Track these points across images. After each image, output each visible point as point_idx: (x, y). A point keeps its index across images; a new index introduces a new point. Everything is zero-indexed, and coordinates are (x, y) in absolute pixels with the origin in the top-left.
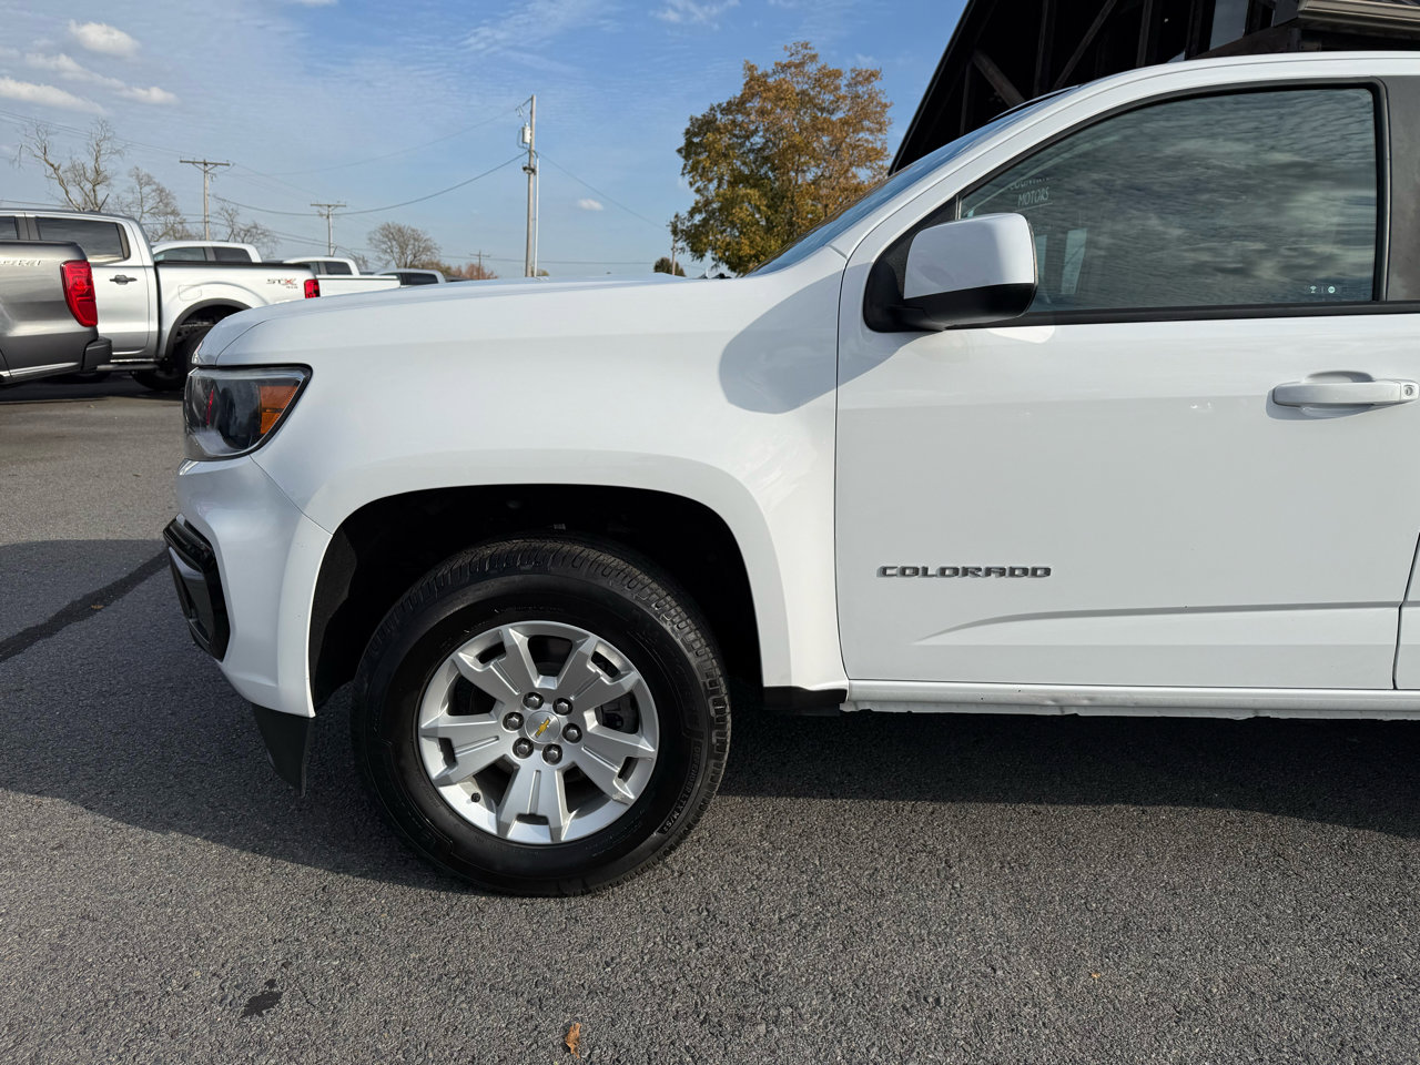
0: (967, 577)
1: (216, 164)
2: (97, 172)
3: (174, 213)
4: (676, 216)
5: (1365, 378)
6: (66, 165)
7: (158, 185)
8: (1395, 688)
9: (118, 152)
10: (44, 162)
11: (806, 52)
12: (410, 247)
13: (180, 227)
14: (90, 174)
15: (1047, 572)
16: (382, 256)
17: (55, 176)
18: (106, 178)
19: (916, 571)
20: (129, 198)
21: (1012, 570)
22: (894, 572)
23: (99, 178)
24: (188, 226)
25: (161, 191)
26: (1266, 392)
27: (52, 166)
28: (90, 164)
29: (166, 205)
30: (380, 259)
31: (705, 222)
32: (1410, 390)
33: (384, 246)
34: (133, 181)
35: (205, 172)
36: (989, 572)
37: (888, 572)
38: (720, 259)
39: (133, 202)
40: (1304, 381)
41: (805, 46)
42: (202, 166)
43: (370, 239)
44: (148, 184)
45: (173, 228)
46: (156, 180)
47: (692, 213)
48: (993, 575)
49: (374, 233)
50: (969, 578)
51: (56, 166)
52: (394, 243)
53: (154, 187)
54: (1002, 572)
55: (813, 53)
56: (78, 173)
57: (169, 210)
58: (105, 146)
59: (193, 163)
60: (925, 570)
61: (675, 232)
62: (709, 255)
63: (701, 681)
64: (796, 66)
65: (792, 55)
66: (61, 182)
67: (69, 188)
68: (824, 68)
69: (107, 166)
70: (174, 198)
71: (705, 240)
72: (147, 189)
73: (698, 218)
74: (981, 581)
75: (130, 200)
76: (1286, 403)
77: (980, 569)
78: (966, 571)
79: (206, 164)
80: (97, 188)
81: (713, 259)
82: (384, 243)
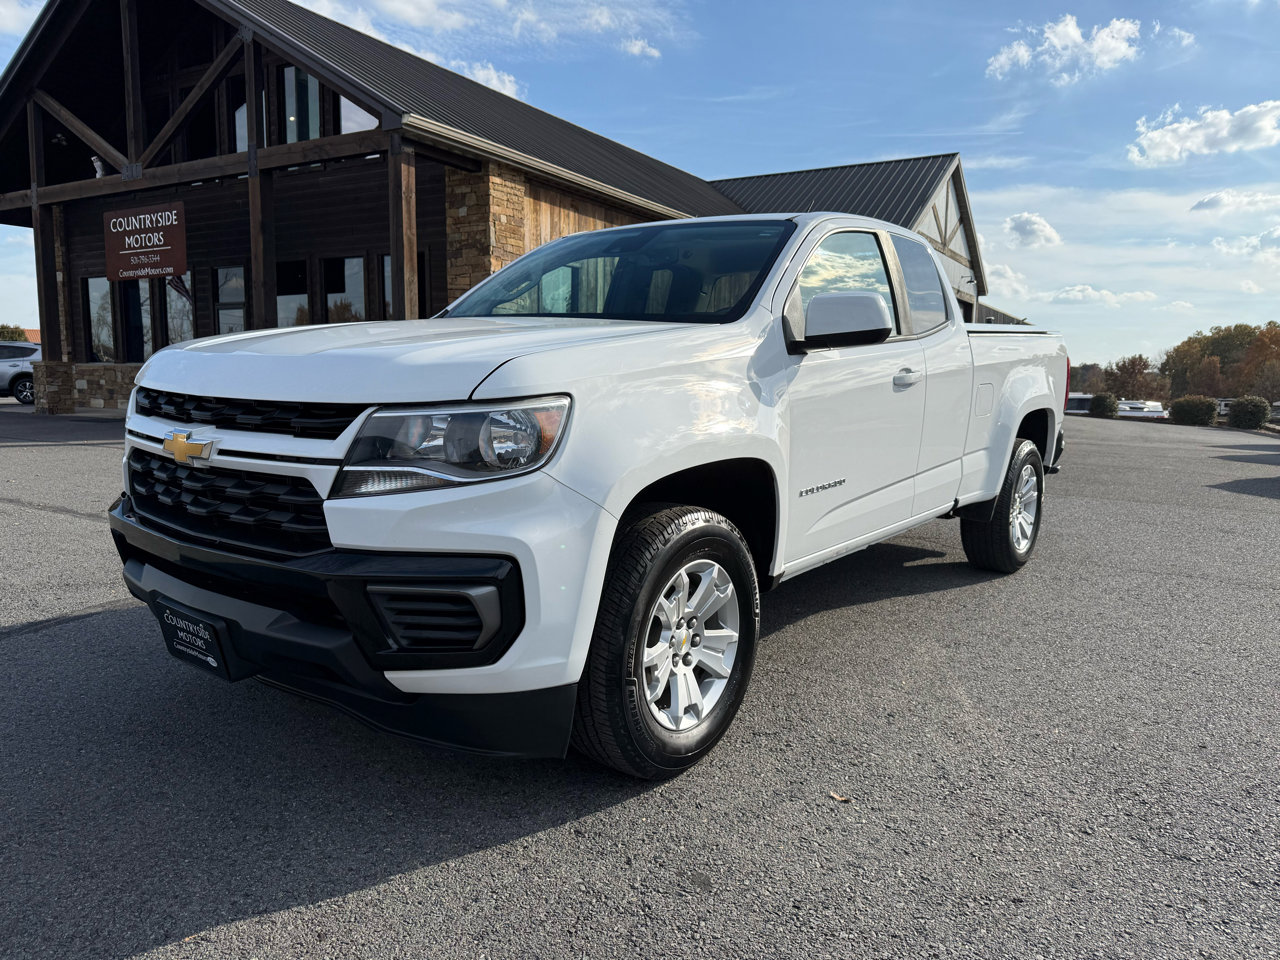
5: (910, 371)
26: (892, 380)
76: (896, 384)
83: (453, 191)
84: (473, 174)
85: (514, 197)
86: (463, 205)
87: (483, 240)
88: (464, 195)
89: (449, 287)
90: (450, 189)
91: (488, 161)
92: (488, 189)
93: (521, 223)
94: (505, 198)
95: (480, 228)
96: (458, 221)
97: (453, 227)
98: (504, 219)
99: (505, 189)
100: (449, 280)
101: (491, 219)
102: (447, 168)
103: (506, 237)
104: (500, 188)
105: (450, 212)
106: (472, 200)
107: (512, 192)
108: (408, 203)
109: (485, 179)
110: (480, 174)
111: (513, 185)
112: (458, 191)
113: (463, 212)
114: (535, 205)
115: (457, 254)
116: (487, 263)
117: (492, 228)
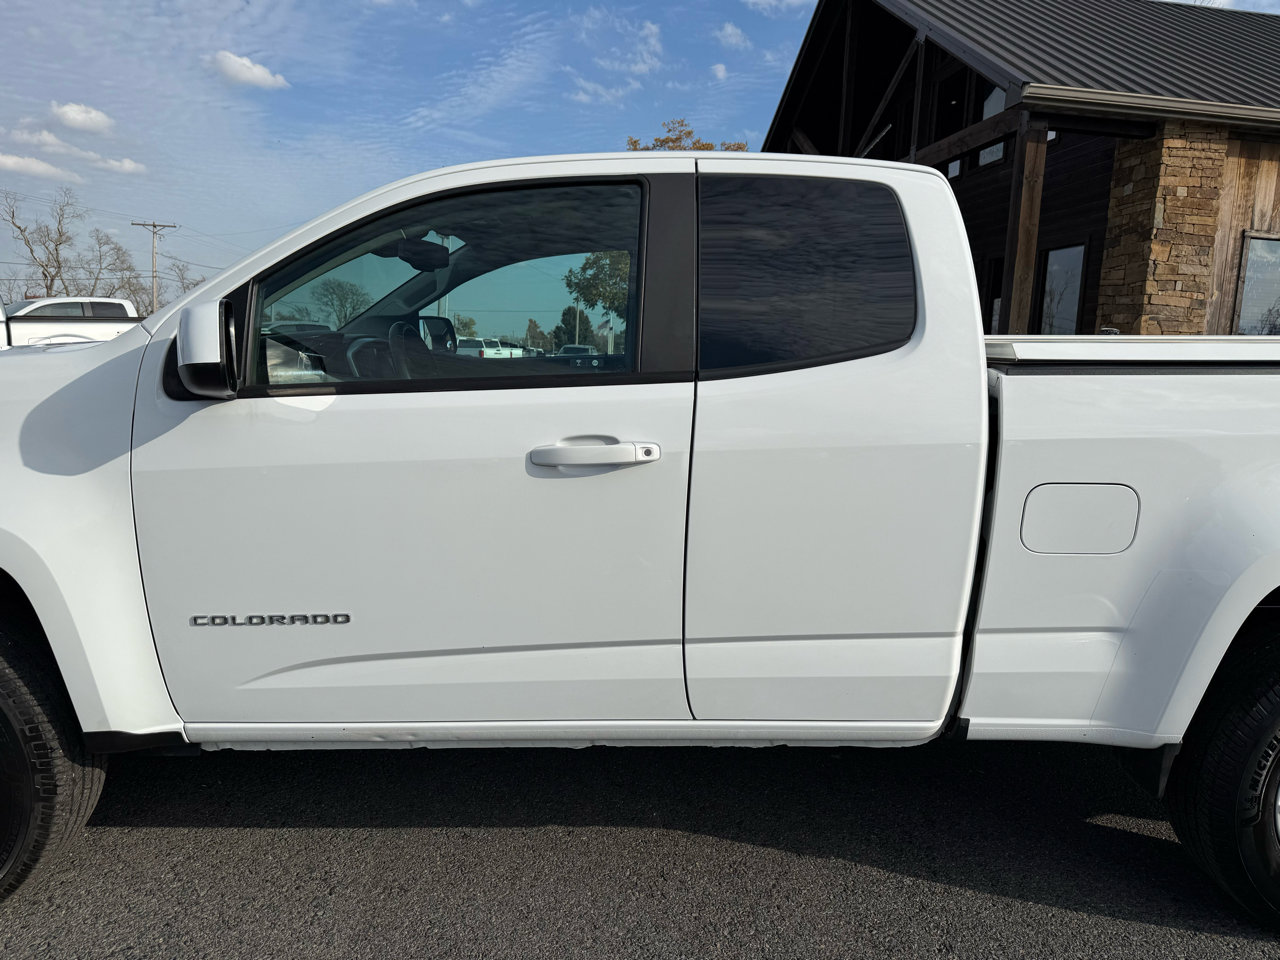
0: (274, 625)
1: (164, 226)
2: (61, 234)
3: (130, 269)
4: (570, 271)
5: (613, 441)
6: (32, 227)
7: (116, 243)
8: (694, 719)
9: (79, 216)
10: (12, 225)
11: (682, 128)
12: (349, 300)
13: (135, 281)
14: (54, 235)
15: (347, 619)
16: (323, 307)
17: (21, 236)
18: (69, 238)
19: (225, 621)
20: (89, 256)
21: (315, 617)
22: (205, 621)
23: (62, 238)
24: (141, 280)
25: (118, 249)
26: (523, 456)
27: (19, 228)
28: (53, 226)
29: (122, 262)
31: (595, 276)
32: (648, 452)
33: (325, 300)
34: (93, 242)
35: (154, 233)
36: (293, 619)
37: (199, 621)
38: (610, 308)
39: (93, 260)
40: (559, 445)
41: (681, 123)
42: (151, 228)
43: (313, 293)
44: (106, 243)
45: (129, 282)
46: (114, 240)
47: (584, 269)
48: (298, 623)
50: (275, 626)
51: (22, 228)
52: (335, 296)
53: (113, 246)
54: (305, 619)
55: (689, 129)
56: (43, 233)
57: (125, 266)
58: (68, 210)
59: (143, 225)
60: (234, 619)
61: (569, 285)
62: (600, 305)
63: (17, 727)
64: (673, 141)
65: (670, 130)
66: (27, 243)
67: (34, 248)
68: (698, 141)
69: (70, 227)
70: (130, 256)
71: (594, 292)
72: (105, 248)
73: (590, 272)
74: (287, 628)
75: (90, 258)
76: (542, 464)
77: (284, 618)
78: (272, 620)
79: (155, 226)
80: (61, 247)
81: (604, 307)
82: (325, 296)
83: (1120, 165)
84: (1145, 141)
85: (1205, 161)
86: (1130, 181)
87: (1145, 222)
88: (1132, 169)
89: (1102, 282)
90: (1118, 164)
91: (1164, 121)
92: (1161, 156)
93: (1215, 193)
94: (1189, 164)
95: (1145, 207)
96: (1121, 202)
97: (1116, 210)
98: (1182, 192)
99: (1190, 153)
100: (1102, 275)
101: (1159, 194)
102: (1118, 139)
103: (1183, 215)
104: (1181, 153)
105: (1115, 192)
106: (1138, 175)
107: (1203, 154)
108: (1032, 189)
109: (1158, 144)
110: (1154, 139)
111: (1206, 146)
112: (1126, 165)
113: (1128, 189)
114: (1248, 165)
115: (1116, 241)
116: (1146, 250)
117: (1160, 206)
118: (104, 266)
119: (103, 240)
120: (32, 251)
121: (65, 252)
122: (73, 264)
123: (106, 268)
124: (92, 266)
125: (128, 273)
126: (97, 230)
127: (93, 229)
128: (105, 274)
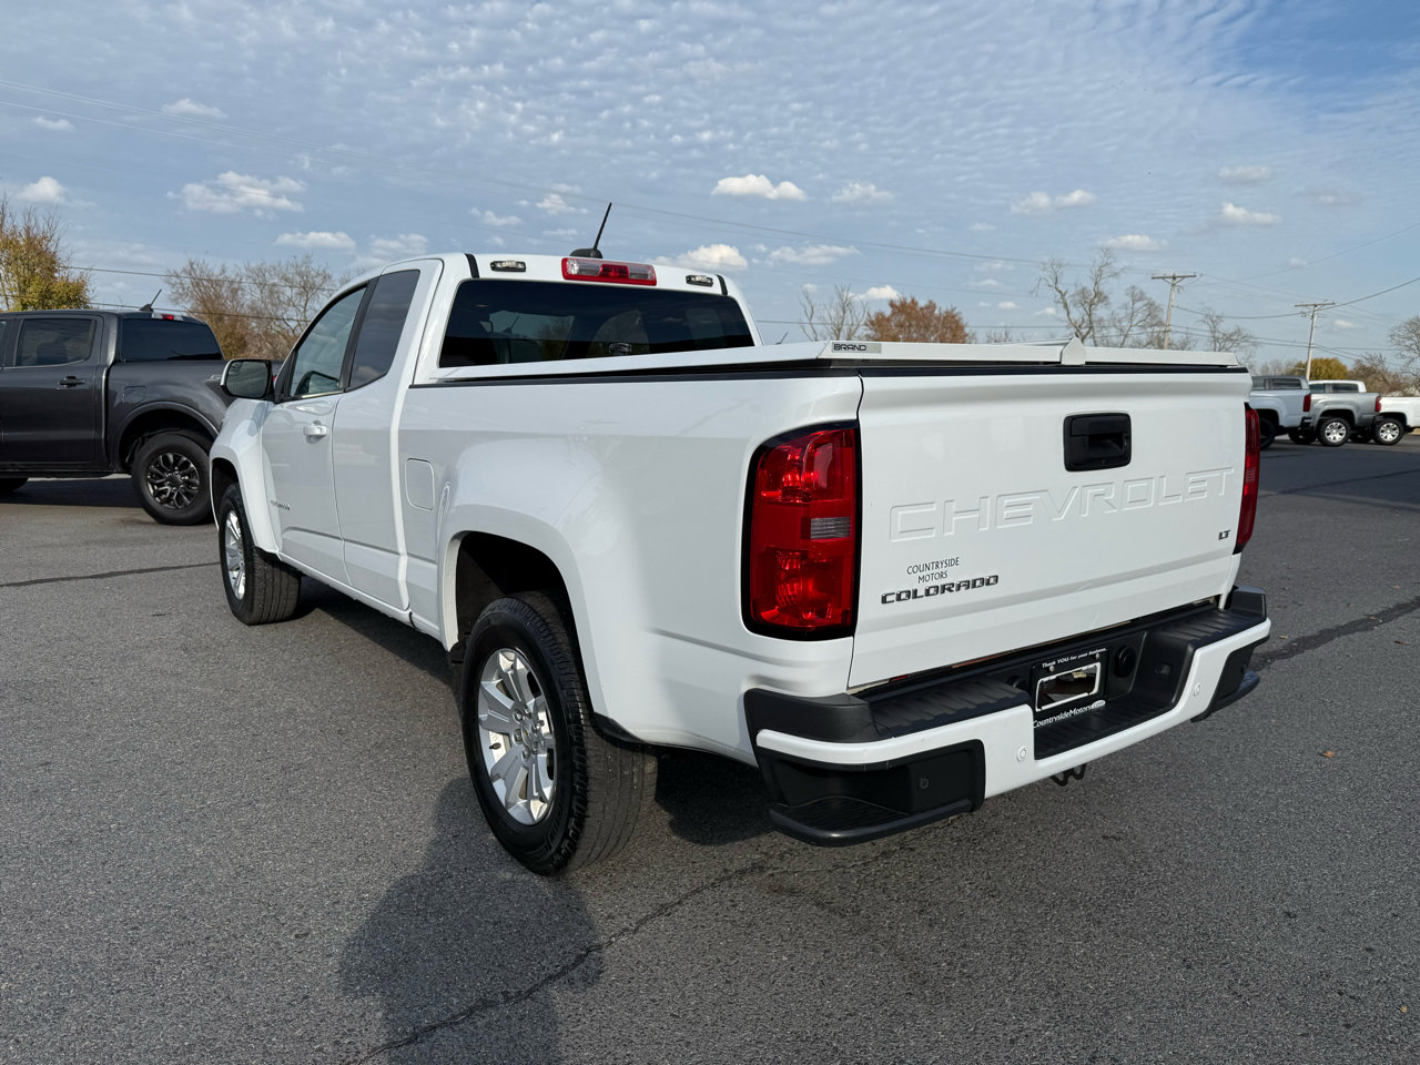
1: (1183, 277)
2: (1097, 294)
3: (1160, 324)
6: (1072, 291)
7: (1150, 299)
9: (1116, 275)
10: (1054, 289)
16: (1405, 353)
17: (1060, 300)
18: (1104, 298)
20: (1122, 313)
23: (1098, 298)
25: (1151, 305)
27: (1060, 292)
28: (1091, 286)
29: (1153, 318)
30: (1403, 357)
33: (1408, 343)
34: (1128, 299)
35: (1173, 285)
39: (1125, 317)
42: (1170, 280)
44: (1140, 299)
46: (1148, 296)
49: (1399, 328)
51: (1063, 291)
53: (1146, 302)
56: (1081, 295)
57: (1156, 322)
58: (1105, 269)
59: (1163, 278)
66: (1066, 306)
67: (1071, 310)
69: (1104, 287)
70: (1161, 311)
72: (1139, 305)
75: (1122, 315)
79: (1174, 278)
82: (1410, 338)
118: (1134, 322)
119: (1136, 296)
120: (1068, 314)
121: (1101, 312)
122: (1106, 324)
123: (1136, 325)
124: (1123, 324)
125: (1157, 329)
126: (1133, 287)
127: (1129, 286)
128: (1135, 330)
